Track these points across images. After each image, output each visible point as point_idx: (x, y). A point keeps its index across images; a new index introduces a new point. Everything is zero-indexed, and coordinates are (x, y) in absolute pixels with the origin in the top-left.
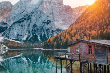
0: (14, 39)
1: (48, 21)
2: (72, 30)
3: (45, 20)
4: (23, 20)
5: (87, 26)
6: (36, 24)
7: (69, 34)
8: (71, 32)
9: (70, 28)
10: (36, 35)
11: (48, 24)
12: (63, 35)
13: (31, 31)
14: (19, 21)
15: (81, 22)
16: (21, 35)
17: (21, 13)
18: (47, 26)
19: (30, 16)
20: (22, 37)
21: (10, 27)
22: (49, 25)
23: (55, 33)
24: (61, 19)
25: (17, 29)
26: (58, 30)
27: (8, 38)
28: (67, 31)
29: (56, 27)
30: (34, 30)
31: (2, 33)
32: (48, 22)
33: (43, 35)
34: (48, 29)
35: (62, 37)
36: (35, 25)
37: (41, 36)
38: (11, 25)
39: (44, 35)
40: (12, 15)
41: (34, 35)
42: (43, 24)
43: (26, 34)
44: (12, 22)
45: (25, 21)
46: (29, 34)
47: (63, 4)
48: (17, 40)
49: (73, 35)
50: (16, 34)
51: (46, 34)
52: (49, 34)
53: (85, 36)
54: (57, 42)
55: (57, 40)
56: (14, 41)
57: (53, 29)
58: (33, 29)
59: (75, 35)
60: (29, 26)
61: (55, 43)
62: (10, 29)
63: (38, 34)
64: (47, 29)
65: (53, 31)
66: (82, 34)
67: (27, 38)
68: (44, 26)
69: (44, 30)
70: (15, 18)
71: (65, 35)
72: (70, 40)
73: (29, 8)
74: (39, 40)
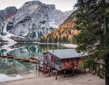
0: (18, 35)
1: (43, 21)
2: (61, 29)
4: (25, 20)
5: (71, 26)
6: (35, 24)
7: (58, 32)
8: (60, 31)
9: (60, 27)
10: (34, 32)
11: (43, 24)
13: (31, 29)
14: (22, 21)
15: (68, 23)
16: (23, 32)
17: (23, 15)
18: (43, 26)
19: (30, 17)
20: (24, 33)
21: (15, 26)
23: (48, 30)
24: (54, 20)
25: (20, 27)
26: (51, 28)
27: (14, 34)
28: (58, 30)
29: (50, 26)
30: (33, 28)
31: (10, 30)
33: (40, 32)
34: (44, 28)
35: (53, 35)
36: (34, 25)
37: (38, 33)
38: (16, 24)
40: (17, 17)
41: (33, 32)
42: (40, 24)
43: (27, 31)
44: (17, 22)
45: (27, 21)
46: (29, 31)
47: (55, 9)
48: (21, 35)
49: (61, 33)
50: (20, 31)
52: (45, 31)
53: (70, 34)
54: (50, 38)
55: (50, 37)
56: (18, 36)
57: (47, 28)
59: (63, 33)
60: (29, 25)
61: (48, 39)
62: (15, 27)
63: (36, 31)
64: (43, 27)
65: (47, 29)
66: (68, 32)
67: (28, 34)
69: (40, 28)
70: (19, 19)
71: (56, 33)
72: (59, 37)
73: (30, 11)
74: (37, 35)
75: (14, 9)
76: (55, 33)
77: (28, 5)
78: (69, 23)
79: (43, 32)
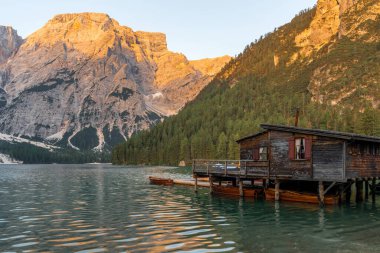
0: (27, 137)
1: (124, 89)
3: (118, 87)
4: (55, 82)
6: (93, 97)
9: (186, 111)
10: (91, 127)
11: (125, 99)
13: (78, 116)
14: (42, 84)
16: (48, 127)
17: (46, 64)
18: (122, 105)
19: (73, 73)
20: (51, 130)
21: (14, 100)
22: (128, 101)
23: (143, 122)
25: (35, 106)
26: (152, 116)
27: (8, 132)
29: (148, 109)
30: (87, 114)
32: (126, 94)
33: (111, 128)
34: (126, 113)
35: (164, 135)
36: (88, 100)
37: (105, 131)
38: (17, 96)
39: (116, 129)
40: (19, 68)
41: (87, 126)
42: (113, 98)
43: (62, 124)
44: (21, 87)
45: (60, 88)
46: (72, 125)
48: (37, 138)
50: (33, 123)
51: (121, 126)
52: (129, 125)
55: (151, 141)
56: (27, 141)
57: (138, 114)
58: (83, 111)
60: (71, 101)
61: (146, 150)
62: (12, 107)
63: (98, 126)
64: (122, 111)
65: (138, 119)
67: (66, 135)
68: (114, 102)
69: (113, 114)
70: (29, 76)
73: (72, 50)
74: (102, 140)
75: (10, 37)
76: (170, 131)
77: (66, 25)
78: (217, 97)
79: (125, 127)
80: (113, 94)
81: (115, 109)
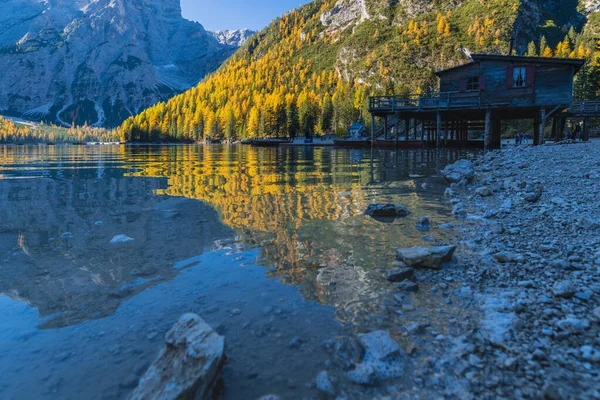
1: (130, 57)
2: (213, 89)
3: (122, 54)
6: (89, 64)
7: (205, 101)
8: (212, 96)
10: (86, 100)
11: (130, 69)
12: (188, 102)
13: (69, 86)
14: (16, 46)
16: (28, 98)
17: (24, 20)
18: (132, 76)
20: (31, 103)
22: (134, 71)
23: (152, 96)
24: (174, 58)
26: (163, 89)
29: (158, 81)
30: (82, 84)
32: (132, 63)
33: (113, 102)
34: (132, 85)
35: (184, 109)
36: (83, 68)
37: (106, 105)
39: (119, 103)
41: (82, 99)
42: (115, 67)
43: (48, 96)
46: (62, 96)
48: (12, 113)
49: (218, 102)
50: (5, 93)
51: (125, 100)
52: (135, 99)
55: (170, 117)
57: (147, 86)
58: (76, 80)
59: (223, 103)
60: (59, 66)
63: (96, 99)
64: (126, 83)
65: (147, 92)
67: (54, 109)
68: (117, 72)
69: (116, 85)
72: (210, 116)
74: (101, 115)
76: (191, 104)
78: (242, 69)
79: (130, 100)
80: (116, 62)
81: (117, 79)
